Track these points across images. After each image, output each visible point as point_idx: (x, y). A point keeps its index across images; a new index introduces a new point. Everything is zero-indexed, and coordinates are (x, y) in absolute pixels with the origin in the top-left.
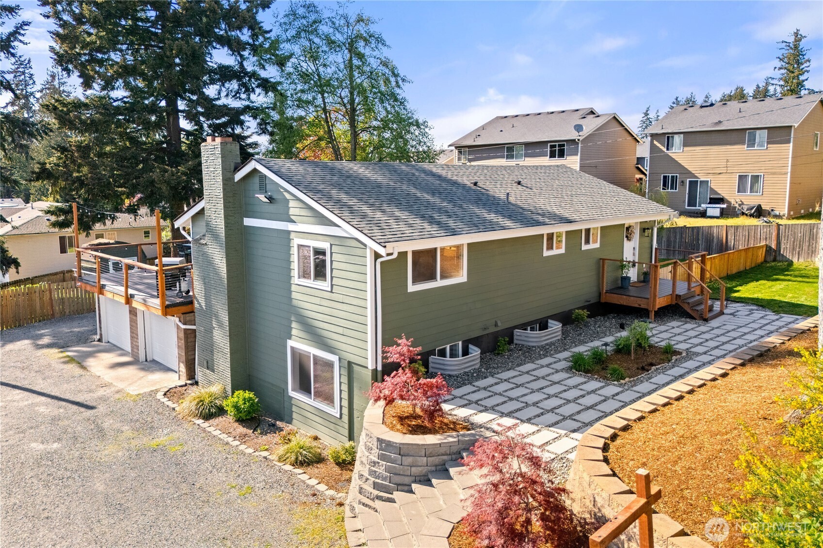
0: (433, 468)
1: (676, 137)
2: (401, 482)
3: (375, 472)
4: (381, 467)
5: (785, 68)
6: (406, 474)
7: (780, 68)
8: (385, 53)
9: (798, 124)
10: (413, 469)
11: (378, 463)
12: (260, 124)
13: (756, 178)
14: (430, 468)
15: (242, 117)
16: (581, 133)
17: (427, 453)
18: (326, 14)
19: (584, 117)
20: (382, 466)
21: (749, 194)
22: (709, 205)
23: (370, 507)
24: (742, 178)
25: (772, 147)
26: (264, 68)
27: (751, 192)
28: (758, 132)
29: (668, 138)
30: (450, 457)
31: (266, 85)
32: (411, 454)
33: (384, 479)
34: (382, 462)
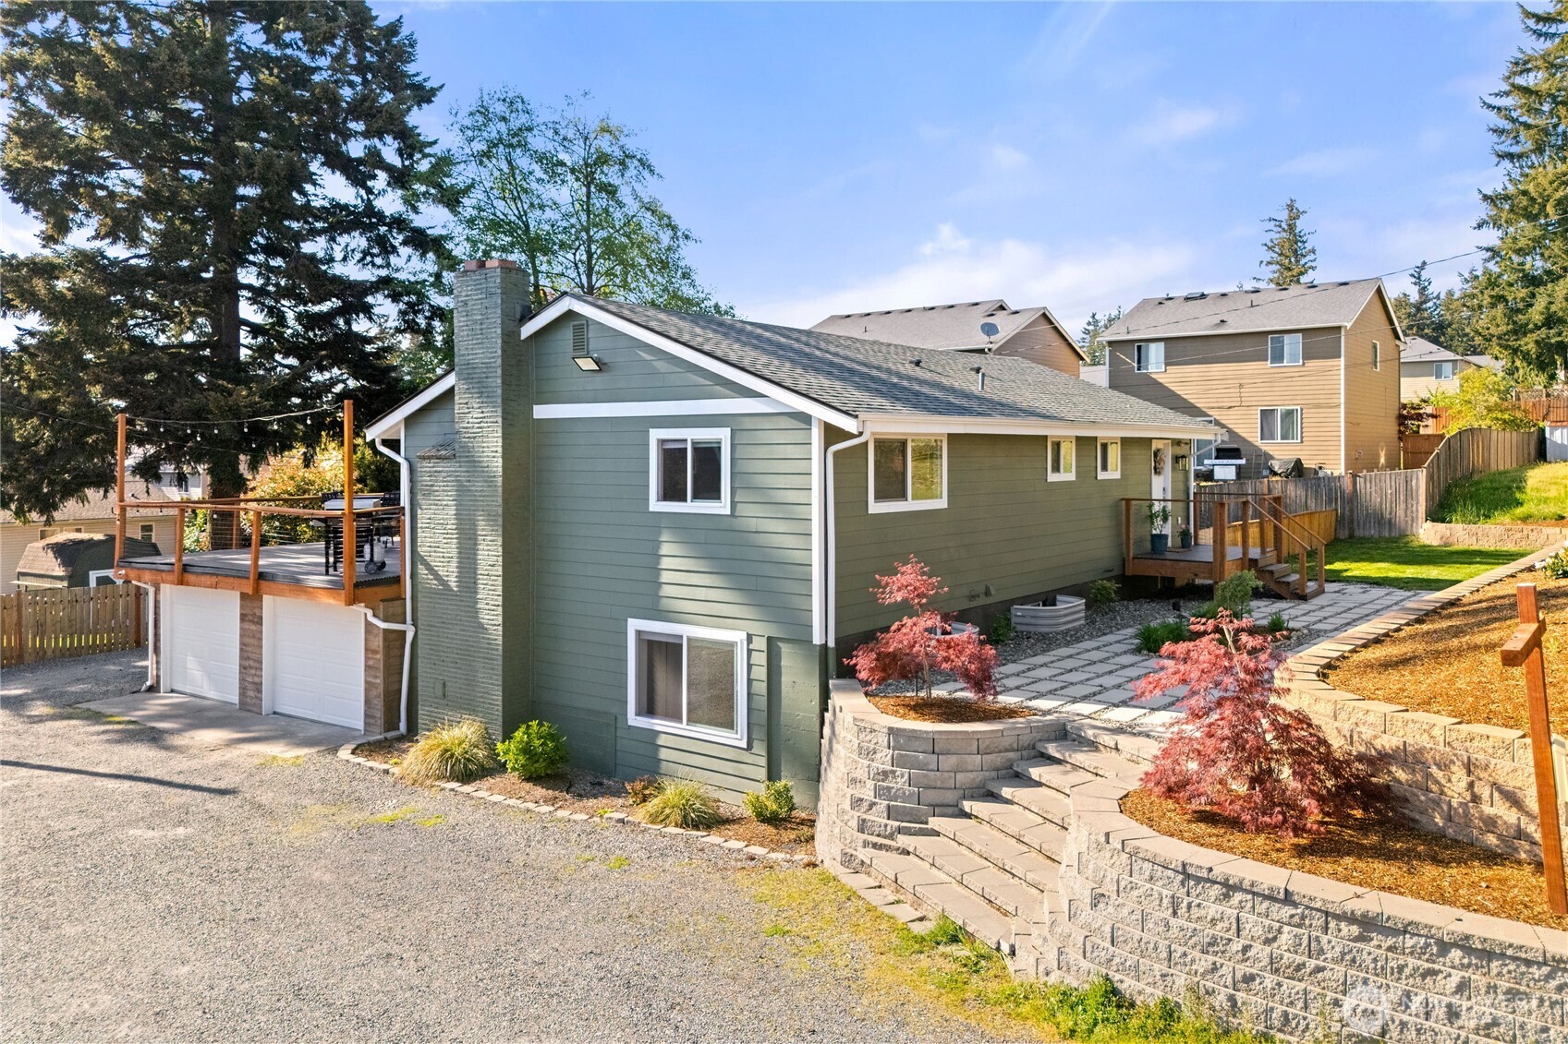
0: (994, 774)
1: (1153, 346)
2: (939, 802)
3: (889, 789)
4: (899, 779)
5: (1278, 263)
6: (948, 786)
7: (1269, 263)
8: (651, 188)
9: (1351, 324)
10: (960, 776)
11: (894, 772)
12: (403, 313)
13: (1289, 415)
14: (987, 774)
15: (370, 299)
16: (993, 338)
17: (981, 747)
18: (543, 116)
19: (992, 315)
20: (902, 777)
21: (1279, 441)
22: (1218, 461)
23: (888, 848)
24: (1267, 415)
25: (1314, 364)
26: (416, 210)
27: (1283, 438)
28: (1287, 338)
29: (1139, 347)
30: (1019, 753)
31: (422, 241)
32: (953, 751)
33: (905, 798)
34: (899, 771)
